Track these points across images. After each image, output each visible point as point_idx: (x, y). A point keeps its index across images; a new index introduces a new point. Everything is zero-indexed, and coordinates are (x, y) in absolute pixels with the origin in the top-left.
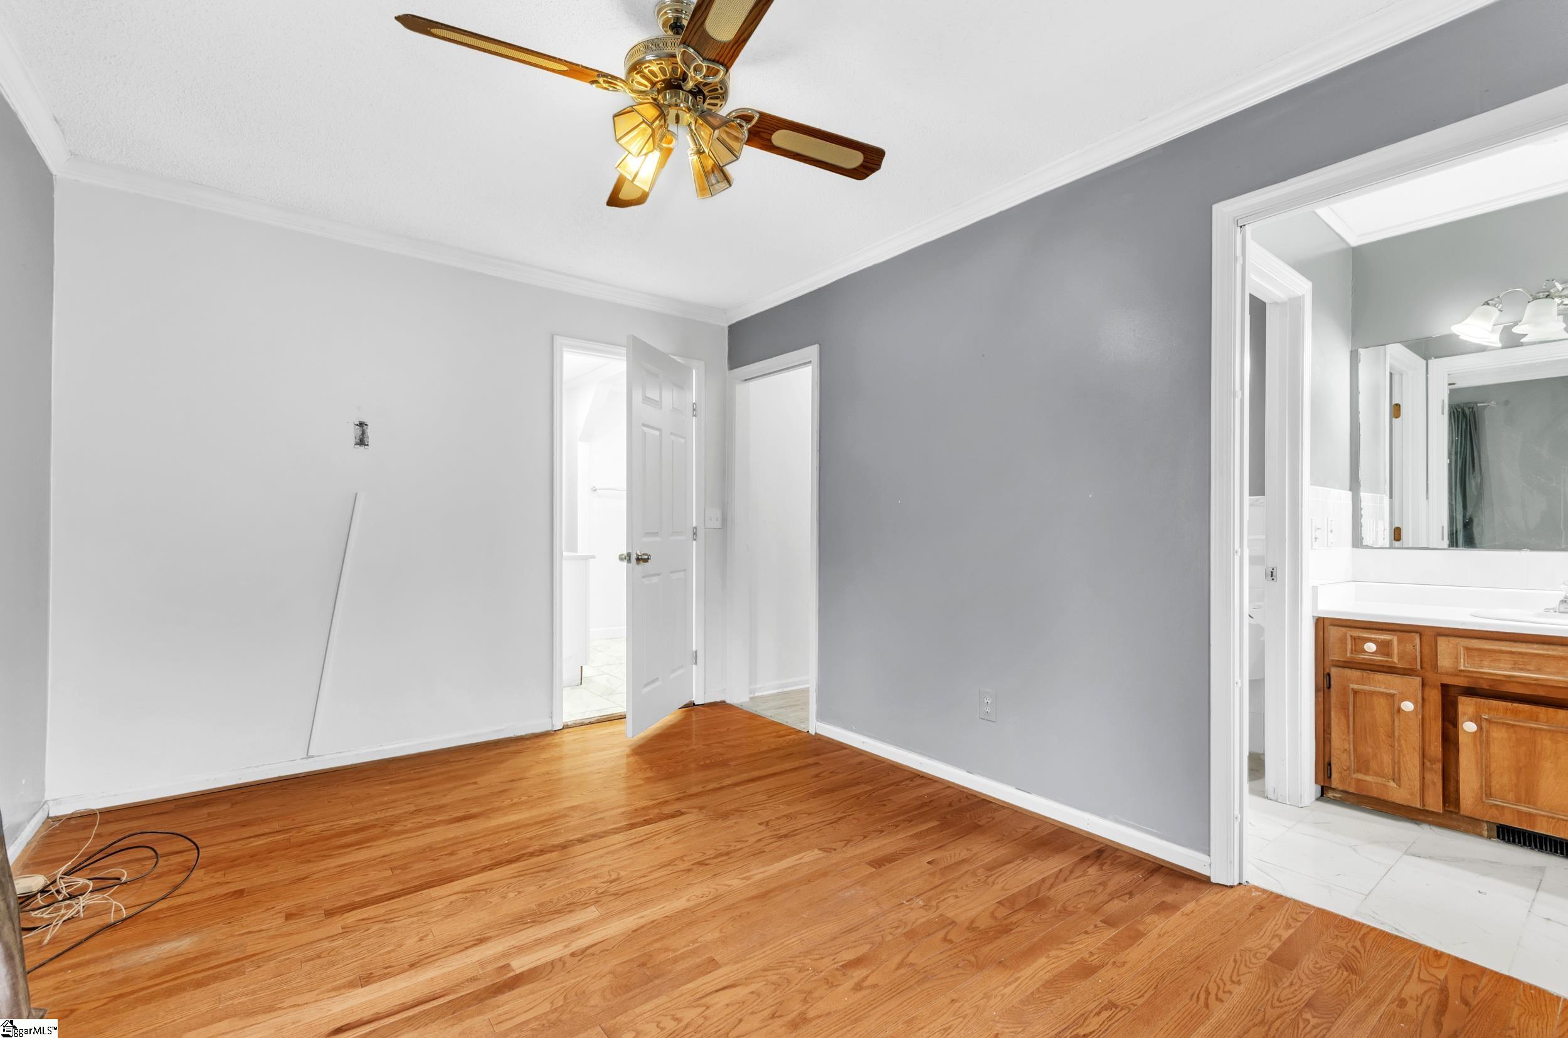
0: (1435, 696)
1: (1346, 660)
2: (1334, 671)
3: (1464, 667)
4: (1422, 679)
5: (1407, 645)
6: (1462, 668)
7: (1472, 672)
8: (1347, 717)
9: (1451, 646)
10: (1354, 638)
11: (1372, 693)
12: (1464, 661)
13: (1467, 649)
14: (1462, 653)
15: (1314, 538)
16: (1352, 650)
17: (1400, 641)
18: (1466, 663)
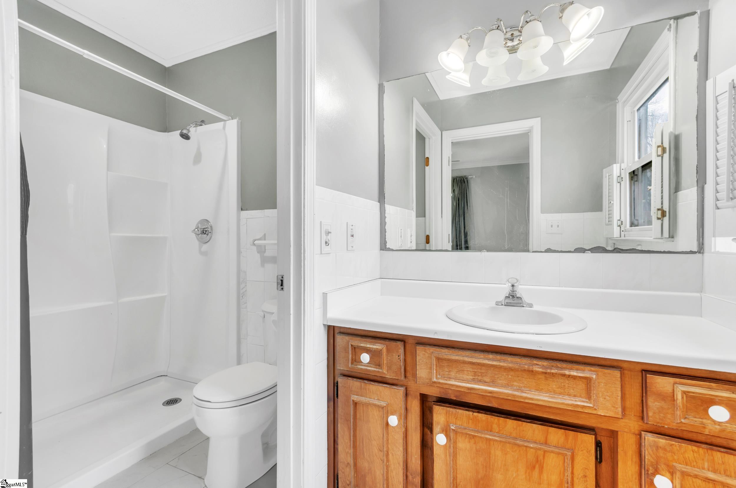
0: (415, 406)
1: (348, 370)
2: (341, 380)
3: (437, 378)
4: (406, 388)
5: (394, 355)
6: (435, 380)
7: (442, 384)
8: (349, 429)
9: (427, 355)
10: (354, 348)
11: (368, 405)
12: (436, 372)
13: (438, 359)
14: (435, 363)
15: (324, 243)
16: (352, 360)
17: (388, 351)
18: (438, 375)
